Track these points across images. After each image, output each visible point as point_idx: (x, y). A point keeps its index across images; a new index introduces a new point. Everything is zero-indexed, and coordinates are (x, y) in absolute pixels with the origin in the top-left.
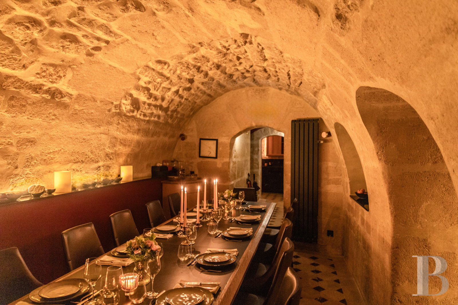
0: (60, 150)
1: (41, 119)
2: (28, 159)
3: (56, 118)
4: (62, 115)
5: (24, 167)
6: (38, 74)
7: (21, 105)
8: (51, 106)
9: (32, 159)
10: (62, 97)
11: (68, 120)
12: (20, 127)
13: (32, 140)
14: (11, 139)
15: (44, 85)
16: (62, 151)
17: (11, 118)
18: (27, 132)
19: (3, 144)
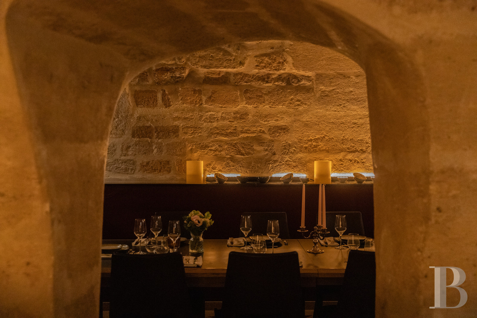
0: (324, 137)
1: (284, 107)
2: (284, 146)
3: (301, 103)
4: (308, 99)
5: (282, 154)
6: (257, 66)
7: (257, 96)
8: (290, 92)
9: (290, 146)
10: (299, 81)
11: (319, 104)
12: (266, 116)
13: (284, 127)
14: (261, 127)
15: (271, 74)
16: (327, 138)
17: (254, 109)
18: (275, 120)
19: (255, 132)
